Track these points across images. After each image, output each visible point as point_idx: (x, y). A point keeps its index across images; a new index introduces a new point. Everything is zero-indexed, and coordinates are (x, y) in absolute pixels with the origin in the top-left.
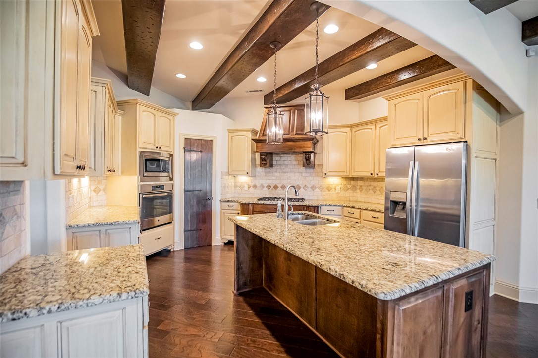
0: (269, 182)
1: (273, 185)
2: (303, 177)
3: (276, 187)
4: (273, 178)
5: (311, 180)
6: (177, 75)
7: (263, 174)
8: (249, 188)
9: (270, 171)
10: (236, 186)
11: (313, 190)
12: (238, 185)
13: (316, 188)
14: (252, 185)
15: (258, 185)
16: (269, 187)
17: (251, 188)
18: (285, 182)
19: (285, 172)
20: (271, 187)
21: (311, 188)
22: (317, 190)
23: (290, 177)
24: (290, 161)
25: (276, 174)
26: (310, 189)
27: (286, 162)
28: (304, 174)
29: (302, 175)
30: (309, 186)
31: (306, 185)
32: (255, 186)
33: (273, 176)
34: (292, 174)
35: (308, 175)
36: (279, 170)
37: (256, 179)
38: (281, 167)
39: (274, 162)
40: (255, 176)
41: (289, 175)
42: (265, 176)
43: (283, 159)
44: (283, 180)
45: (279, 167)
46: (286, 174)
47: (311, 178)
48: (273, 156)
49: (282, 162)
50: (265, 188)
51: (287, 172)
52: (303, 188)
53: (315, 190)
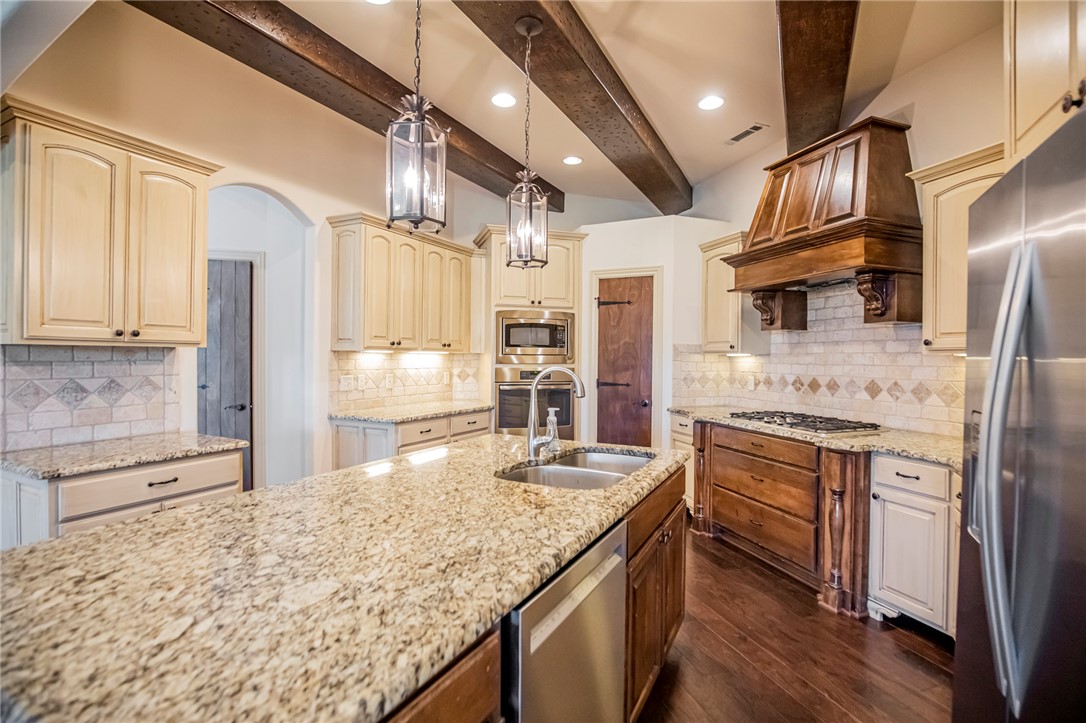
0: (798, 370)
1: (806, 381)
2: (890, 354)
3: (814, 386)
4: (810, 359)
5: (913, 367)
6: (565, 161)
7: (786, 349)
8: (756, 385)
9: (802, 340)
10: (732, 381)
11: (921, 400)
12: (738, 377)
13: (929, 393)
14: (762, 377)
15: (775, 378)
16: (798, 384)
17: (762, 387)
18: (837, 372)
19: (837, 343)
20: (802, 385)
21: (915, 392)
22: (934, 399)
23: (849, 355)
24: (851, 306)
25: (816, 349)
26: (909, 395)
27: (840, 313)
28: (891, 347)
29: (884, 351)
30: (908, 386)
31: (896, 384)
32: (768, 382)
33: (807, 354)
34: (856, 348)
35: (904, 348)
36: (821, 337)
37: (770, 362)
38: (828, 328)
39: (811, 316)
40: (769, 355)
41: (847, 349)
42: (791, 354)
43: (832, 303)
44: (833, 365)
45: (822, 328)
46: (840, 348)
47: (912, 360)
48: (809, 297)
49: (829, 313)
50: (790, 388)
51: (843, 342)
52: (889, 391)
53: (928, 402)
